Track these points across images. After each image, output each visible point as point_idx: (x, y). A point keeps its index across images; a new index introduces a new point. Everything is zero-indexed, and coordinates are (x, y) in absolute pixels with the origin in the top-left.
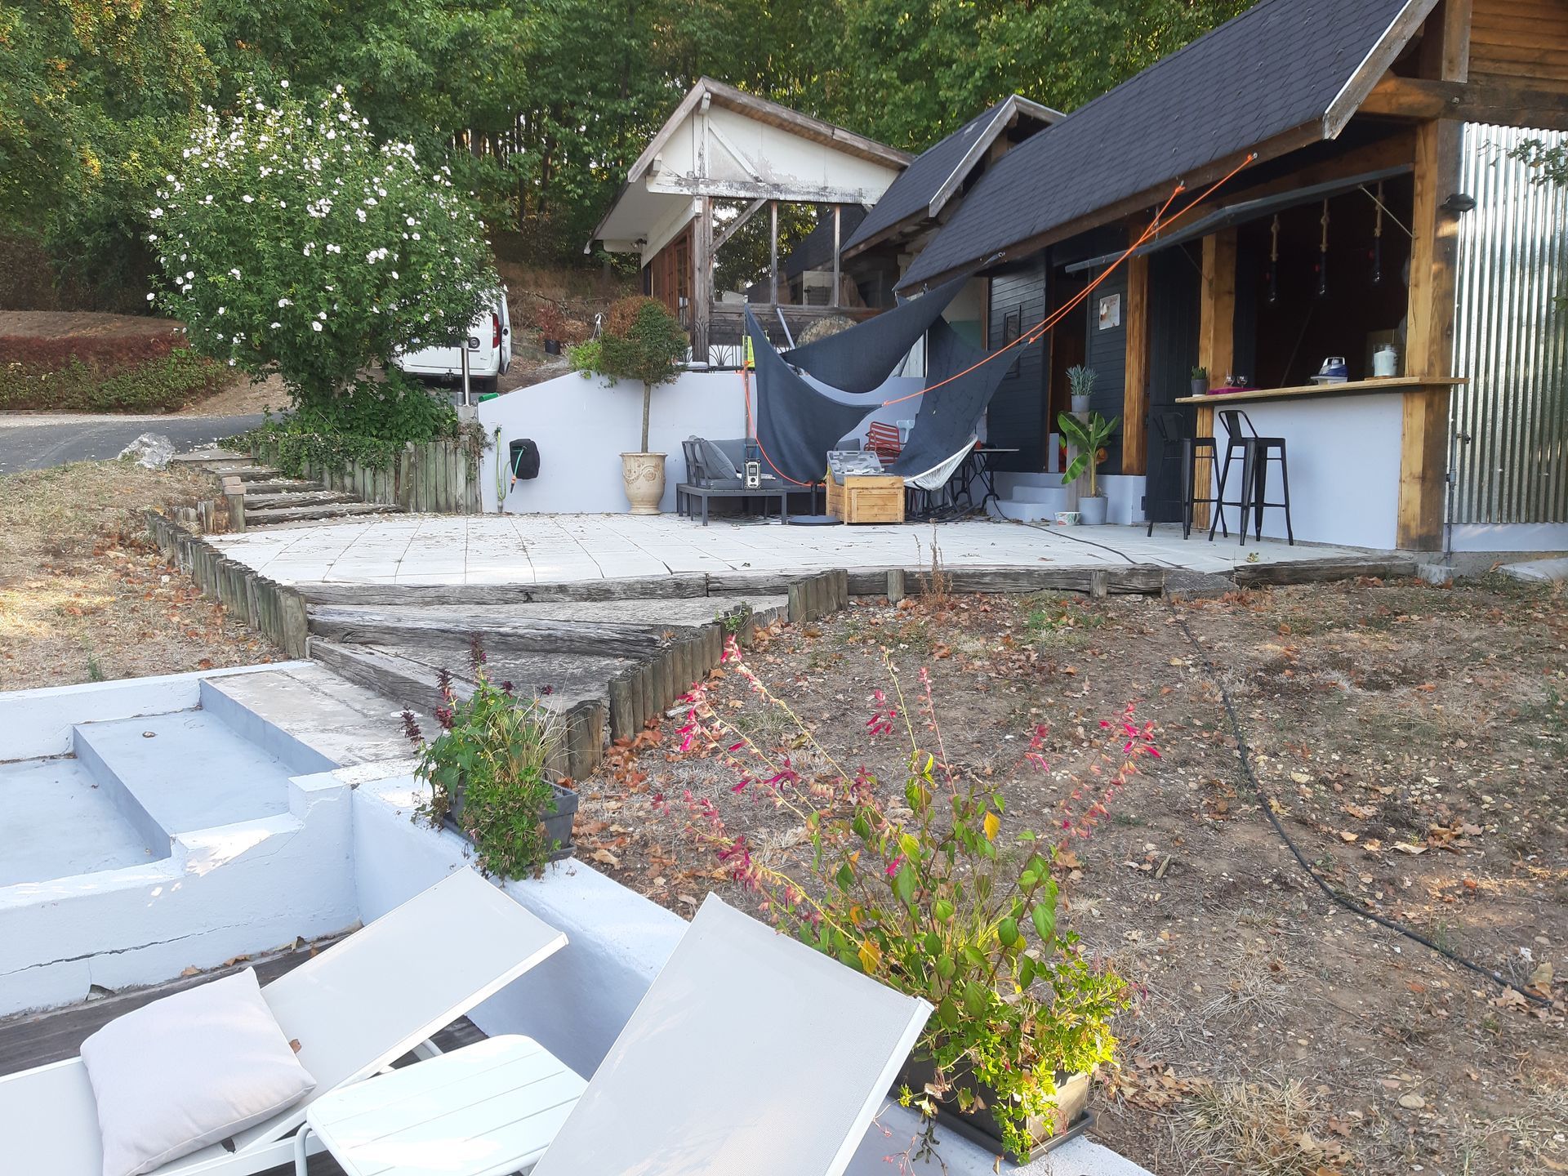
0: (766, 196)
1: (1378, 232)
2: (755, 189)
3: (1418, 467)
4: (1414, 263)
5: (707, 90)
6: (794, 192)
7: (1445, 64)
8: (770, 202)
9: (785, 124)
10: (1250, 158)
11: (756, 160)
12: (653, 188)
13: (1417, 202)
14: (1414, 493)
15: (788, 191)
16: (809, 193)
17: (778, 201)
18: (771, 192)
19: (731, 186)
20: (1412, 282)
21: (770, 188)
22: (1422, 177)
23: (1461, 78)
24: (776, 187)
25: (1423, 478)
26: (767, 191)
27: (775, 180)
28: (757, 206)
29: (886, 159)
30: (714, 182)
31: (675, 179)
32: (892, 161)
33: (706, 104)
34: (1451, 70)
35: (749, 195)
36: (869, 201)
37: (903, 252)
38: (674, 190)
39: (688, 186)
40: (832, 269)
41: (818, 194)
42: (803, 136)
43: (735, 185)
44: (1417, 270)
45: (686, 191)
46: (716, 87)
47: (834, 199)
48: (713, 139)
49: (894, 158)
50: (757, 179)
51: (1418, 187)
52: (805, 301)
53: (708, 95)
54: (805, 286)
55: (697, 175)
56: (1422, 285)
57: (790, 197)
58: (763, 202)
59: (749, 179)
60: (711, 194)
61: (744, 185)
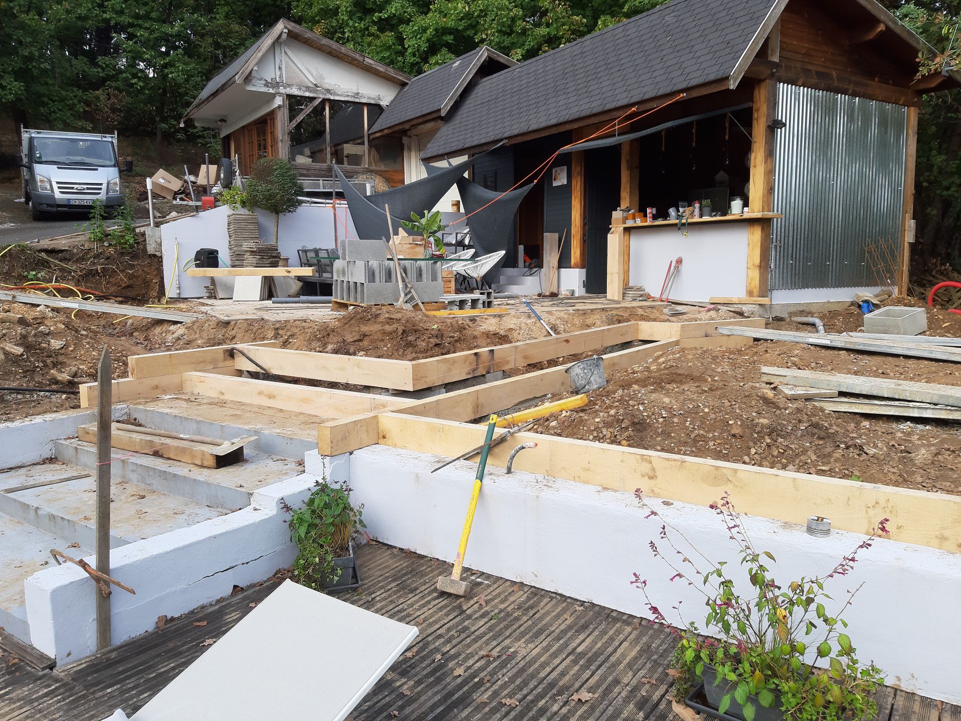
0: (322, 96)
1: (727, 137)
2: (315, 91)
3: (757, 261)
4: (753, 156)
5: (286, 28)
6: (339, 95)
7: (770, 52)
8: (324, 101)
9: (333, 52)
10: (681, 95)
11: (314, 73)
12: (250, 88)
13: (755, 123)
14: (756, 274)
15: (335, 94)
16: (348, 96)
17: (329, 100)
18: (325, 94)
19: (300, 89)
20: (752, 165)
21: (324, 91)
22: (758, 110)
23: (776, 59)
24: (328, 91)
25: (760, 267)
26: (322, 93)
27: (327, 87)
28: (317, 102)
29: (395, 78)
30: (289, 86)
31: (264, 82)
32: (399, 79)
33: (284, 36)
34: (772, 55)
35: (311, 95)
36: (384, 103)
37: (406, 135)
38: (264, 89)
39: (273, 88)
40: (363, 143)
41: (354, 97)
42: (343, 60)
43: (302, 88)
44: (755, 158)
45: (271, 91)
46: (292, 26)
47: (364, 101)
48: (287, 59)
49: (401, 78)
50: (316, 85)
51: (755, 115)
52: (346, 163)
53: (286, 31)
54: (345, 154)
55: (278, 80)
56: (758, 167)
57: (337, 98)
58: (320, 100)
59: (310, 85)
60: (288, 93)
61: (308, 89)
